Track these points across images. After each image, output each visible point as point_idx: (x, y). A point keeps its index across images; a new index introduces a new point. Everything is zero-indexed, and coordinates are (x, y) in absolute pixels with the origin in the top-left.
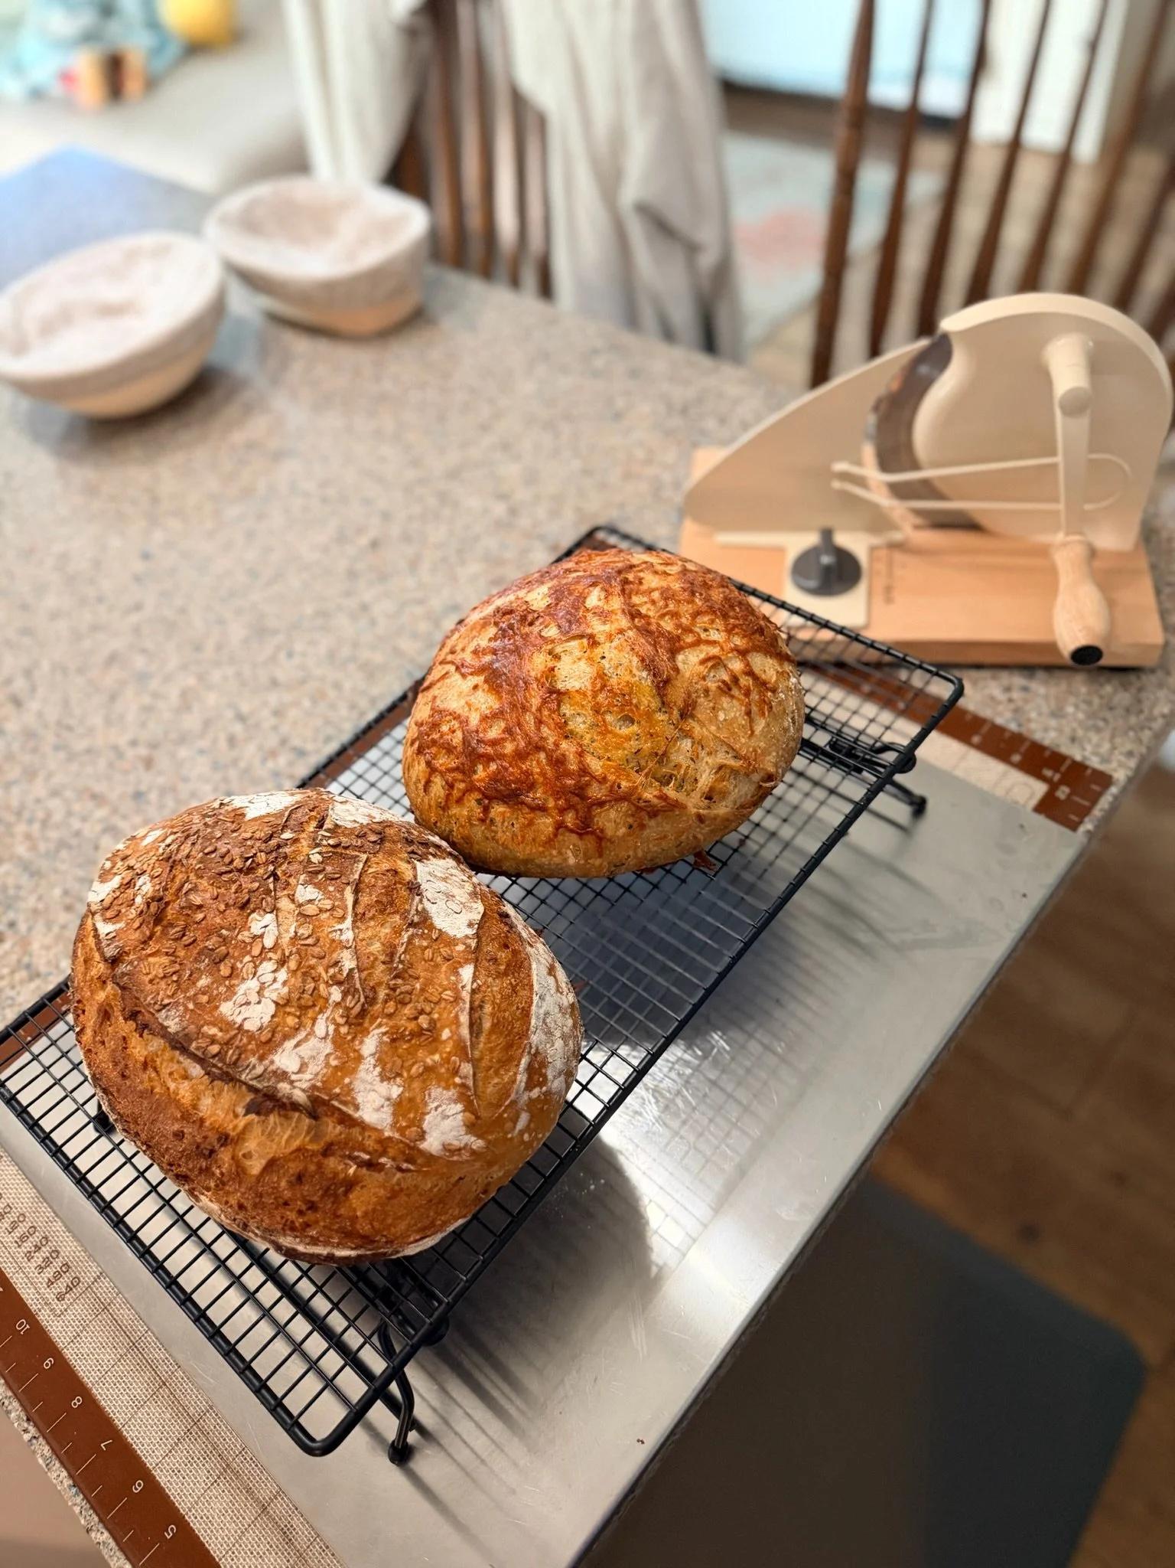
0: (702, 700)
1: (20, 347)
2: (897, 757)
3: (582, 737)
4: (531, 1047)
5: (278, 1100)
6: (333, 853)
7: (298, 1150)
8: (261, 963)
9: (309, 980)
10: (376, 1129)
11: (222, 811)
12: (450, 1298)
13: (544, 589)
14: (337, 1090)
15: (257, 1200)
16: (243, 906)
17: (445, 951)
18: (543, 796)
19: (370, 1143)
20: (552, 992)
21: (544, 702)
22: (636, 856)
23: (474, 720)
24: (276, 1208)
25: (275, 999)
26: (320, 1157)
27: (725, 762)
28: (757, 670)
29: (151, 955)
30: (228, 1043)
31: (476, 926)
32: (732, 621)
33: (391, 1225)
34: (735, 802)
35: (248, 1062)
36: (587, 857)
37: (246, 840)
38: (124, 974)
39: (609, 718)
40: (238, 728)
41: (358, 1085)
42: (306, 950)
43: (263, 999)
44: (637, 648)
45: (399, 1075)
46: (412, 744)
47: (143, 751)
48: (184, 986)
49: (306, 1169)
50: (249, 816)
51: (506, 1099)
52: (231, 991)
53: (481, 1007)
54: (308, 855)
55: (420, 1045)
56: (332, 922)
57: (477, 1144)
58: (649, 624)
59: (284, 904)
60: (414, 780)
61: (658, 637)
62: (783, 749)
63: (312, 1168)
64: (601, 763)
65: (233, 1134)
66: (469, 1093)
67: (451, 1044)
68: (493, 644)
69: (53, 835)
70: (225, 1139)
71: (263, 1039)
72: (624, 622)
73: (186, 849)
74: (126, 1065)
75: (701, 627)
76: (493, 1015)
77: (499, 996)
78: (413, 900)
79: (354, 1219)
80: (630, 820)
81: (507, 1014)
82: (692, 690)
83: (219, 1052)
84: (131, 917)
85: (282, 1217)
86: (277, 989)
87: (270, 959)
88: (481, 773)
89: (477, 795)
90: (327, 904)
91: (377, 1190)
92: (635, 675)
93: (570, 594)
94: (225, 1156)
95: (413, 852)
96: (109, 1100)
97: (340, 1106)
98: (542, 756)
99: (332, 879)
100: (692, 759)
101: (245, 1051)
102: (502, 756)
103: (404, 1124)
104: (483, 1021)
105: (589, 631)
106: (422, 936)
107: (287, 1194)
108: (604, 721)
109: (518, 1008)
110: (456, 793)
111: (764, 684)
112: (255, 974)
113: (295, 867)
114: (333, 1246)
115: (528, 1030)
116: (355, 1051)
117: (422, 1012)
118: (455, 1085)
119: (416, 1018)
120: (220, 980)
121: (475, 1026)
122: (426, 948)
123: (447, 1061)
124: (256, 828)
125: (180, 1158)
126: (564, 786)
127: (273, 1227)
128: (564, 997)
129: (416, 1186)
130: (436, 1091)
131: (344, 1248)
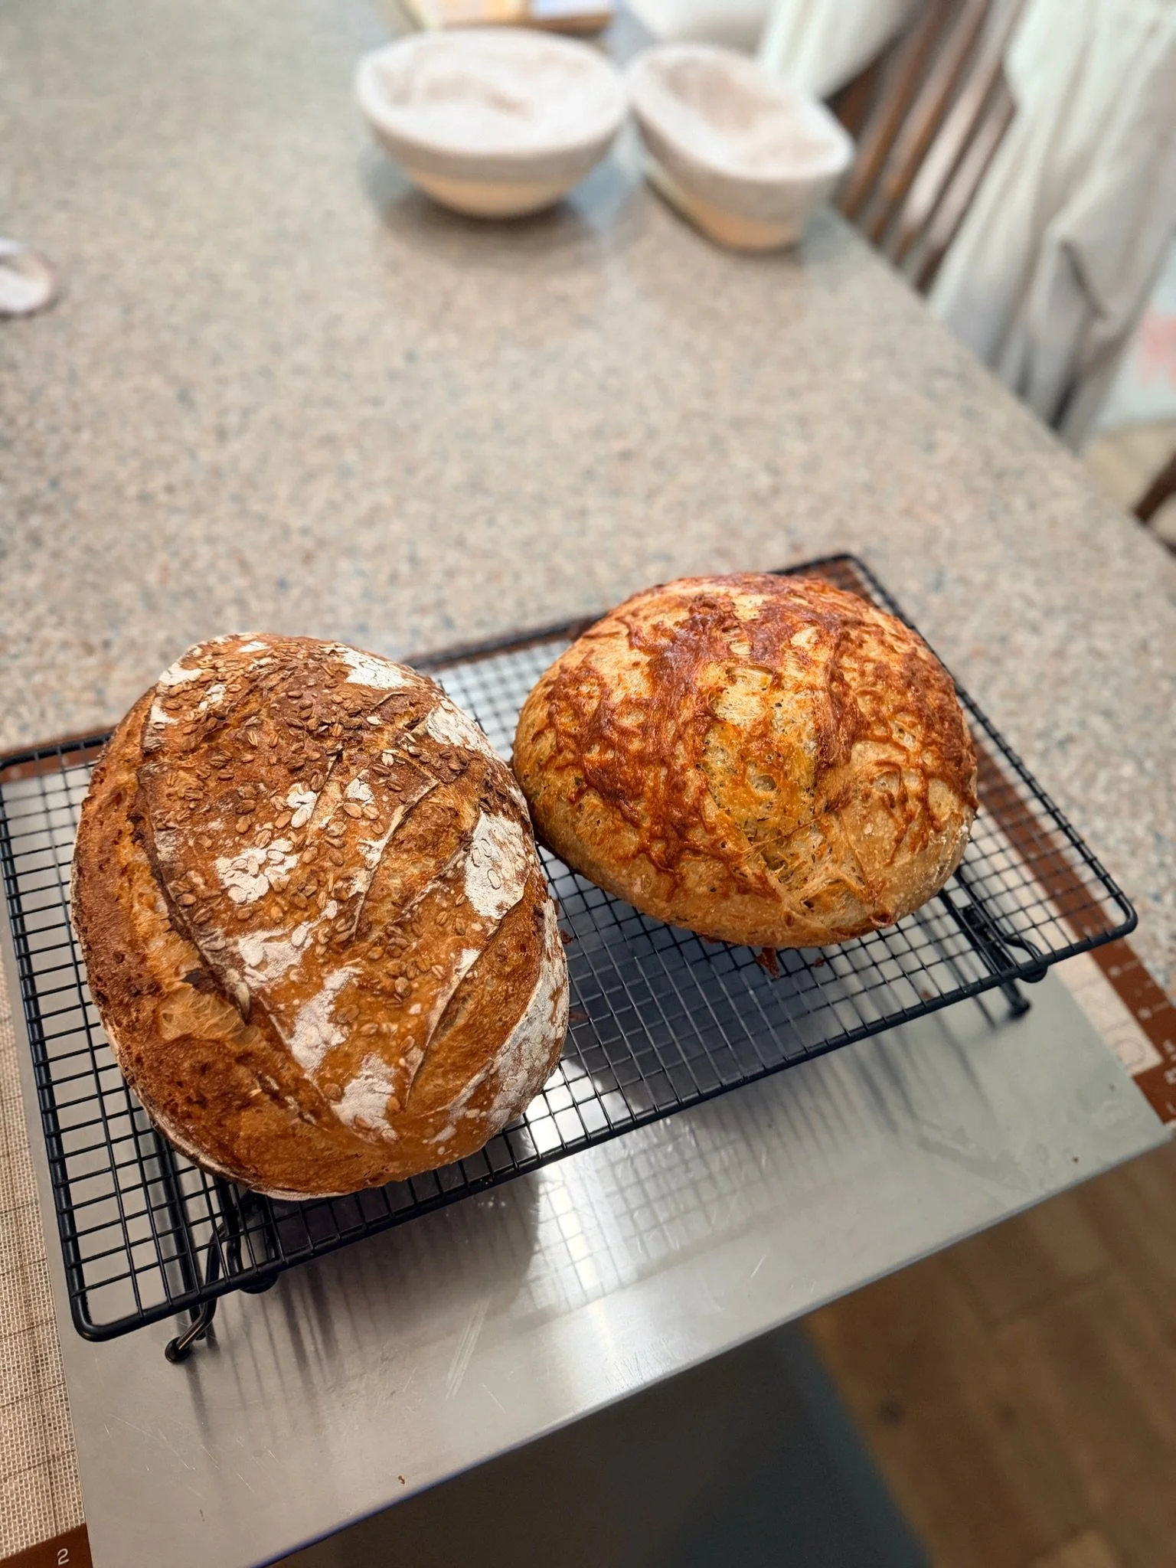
0: (858, 802)
1: (400, 97)
2: (1029, 962)
3: (713, 774)
4: (492, 1066)
5: (221, 985)
6: (407, 762)
7: (217, 1041)
8: (278, 837)
9: (314, 881)
10: (298, 1066)
11: (329, 659)
12: (287, 1259)
13: (759, 600)
14: (282, 1007)
15: (156, 1065)
16: (294, 771)
17: (460, 923)
18: (643, 812)
19: (287, 1075)
20: (544, 1018)
21: (695, 719)
22: (703, 920)
23: (617, 697)
24: (169, 1083)
25: (272, 881)
26: (233, 1061)
27: (846, 878)
28: (932, 800)
29: (184, 769)
30: (206, 900)
31: (505, 912)
32: (934, 735)
33: (267, 1161)
34: (834, 922)
35: (213, 930)
36: (654, 894)
37: (334, 702)
38: (148, 774)
39: (751, 770)
40: (404, 568)
41: (304, 1013)
42: (328, 849)
43: (261, 875)
44: (819, 714)
45: (349, 1024)
46: (546, 685)
47: (308, 543)
48: (196, 818)
49: (214, 1062)
50: (350, 679)
51: (441, 1105)
52: (237, 849)
53: (464, 1000)
54: (382, 752)
55: (385, 1006)
56: (367, 833)
57: (389, 1133)
58: (846, 694)
59: (333, 789)
60: (529, 721)
61: (847, 714)
62: (914, 895)
63: (221, 1066)
64: (718, 812)
65: (165, 989)
66: (407, 1081)
67: (415, 1021)
68: (676, 629)
69: (188, 579)
70: (156, 989)
71: (240, 915)
72: (821, 680)
73: (274, 680)
74: (109, 859)
75: (897, 725)
76: (472, 1014)
77: (488, 999)
78: (457, 852)
79: (234, 1137)
80: (717, 883)
81: (485, 1021)
82: (853, 787)
83: (192, 905)
84: (188, 718)
85: (170, 1095)
86: (280, 873)
87: (289, 839)
88: (594, 754)
89: (579, 774)
90: (372, 813)
91: (271, 1122)
92: (801, 741)
93: (782, 620)
94: (148, 1004)
95: (485, 801)
96: (78, 881)
97: (276, 1024)
98: (664, 772)
99: (391, 789)
100: (813, 857)
101: (218, 917)
102: (624, 750)
103: (328, 1076)
104: (459, 1015)
105: (780, 670)
106: (445, 895)
107: (185, 1077)
108: (745, 771)
109: (500, 1020)
110: (560, 760)
111: (932, 818)
112: (267, 845)
113: (364, 757)
115: (499, 1047)
116: (320, 977)
117: (404, 974)
118: (397, 1066)
119: (395, 977)
120: (231, 832)
121: (447, 1016)
122: (444, 909)
123: (403, 1037)
124: (350, 695)
125: (110, 979)
126: (668, 814)
127: (156, 1099)
128: (553, 1029)
129: (309, 1140)
130: (376, 1060)
131: (211, 1157)
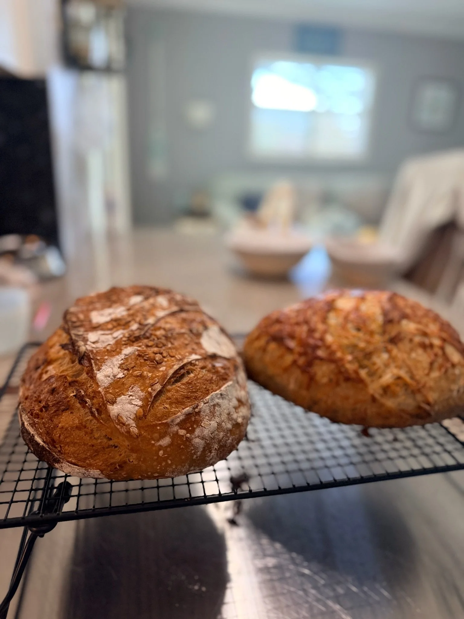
0: (406, 341)
3: (331, 326)
4: (197, 407)
5: (74, 347)
7: (64, 377)
8: (122, 307)
10: (98, 385)
12: (61, 514)
14: (99, 358)
16: (138, 294)
17: (194, 347)
19: (91, 389)
21: (323, 308)
24: (35, 401)
25: (113, 317)
26: (68, 385)
27: (403, 376)
28: (447, 352)
30: (81, 321)
33: (67, 443)
35: (80, 329)
36: (300, 387)
39: (350, 325)
41: (108, 363)
42: (141, 311)
43: (109, 316)
44: (384, 308)
45: (128, 370)
48: (90, 305)
49: (59, 387)
51: (165, 420)
52: (102, 309)
53: (188, 371)
55: (148, 365)
56: (160, 309)
59: (152, 300)
63: (62, 389)
64: (333, 339)
66: (150, 399)
67: (161, 374)
70: (46, 362)
71: (94, 326)
76: (191, 380)
77: (202, 377)
79: (56, 427)
80: (332, 377)
81: (198, 385)
82: (403, 334)
83: (75, 321)
86: (117, 316)
87: (126, 307)
89: (267, 337)
90: (165, 306)
91: (76, 418)
92: (375, 316)
97: (94, 365)
98: (306, 327)
100: (385, 365)
101: (83, 326)
103: (111, 391)
104: (185, 377)
107: (43, 396)
108: (346, 325)
111: (449, 359)
112: (115, 309)
113: (169, 295)
114: (38, 433)
115: (203, 398)
116: (121, 349)
117: (161, 354)
118: (147, 392)
119: (156, 354)
121: (178, 375)
123: (153, 379)
127: (26, 409)
128: (236, 415)
129: (92, 430)
130: (137, 388)
131: (41, 438)
